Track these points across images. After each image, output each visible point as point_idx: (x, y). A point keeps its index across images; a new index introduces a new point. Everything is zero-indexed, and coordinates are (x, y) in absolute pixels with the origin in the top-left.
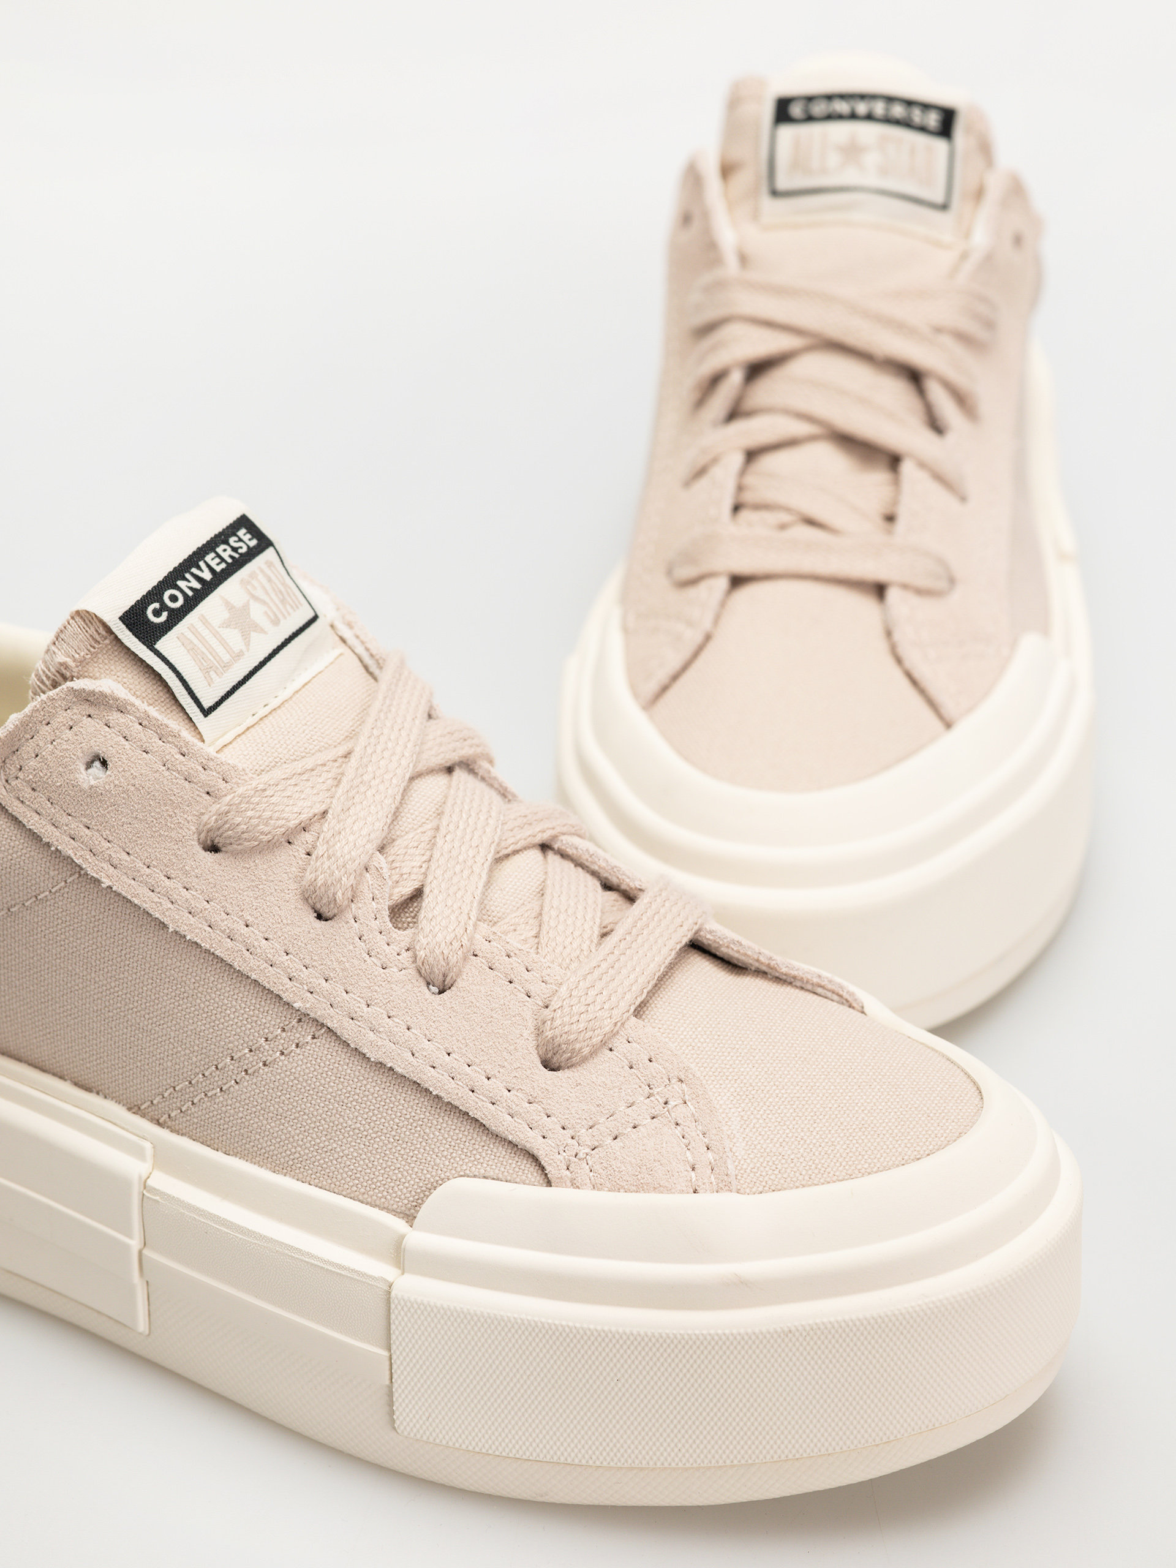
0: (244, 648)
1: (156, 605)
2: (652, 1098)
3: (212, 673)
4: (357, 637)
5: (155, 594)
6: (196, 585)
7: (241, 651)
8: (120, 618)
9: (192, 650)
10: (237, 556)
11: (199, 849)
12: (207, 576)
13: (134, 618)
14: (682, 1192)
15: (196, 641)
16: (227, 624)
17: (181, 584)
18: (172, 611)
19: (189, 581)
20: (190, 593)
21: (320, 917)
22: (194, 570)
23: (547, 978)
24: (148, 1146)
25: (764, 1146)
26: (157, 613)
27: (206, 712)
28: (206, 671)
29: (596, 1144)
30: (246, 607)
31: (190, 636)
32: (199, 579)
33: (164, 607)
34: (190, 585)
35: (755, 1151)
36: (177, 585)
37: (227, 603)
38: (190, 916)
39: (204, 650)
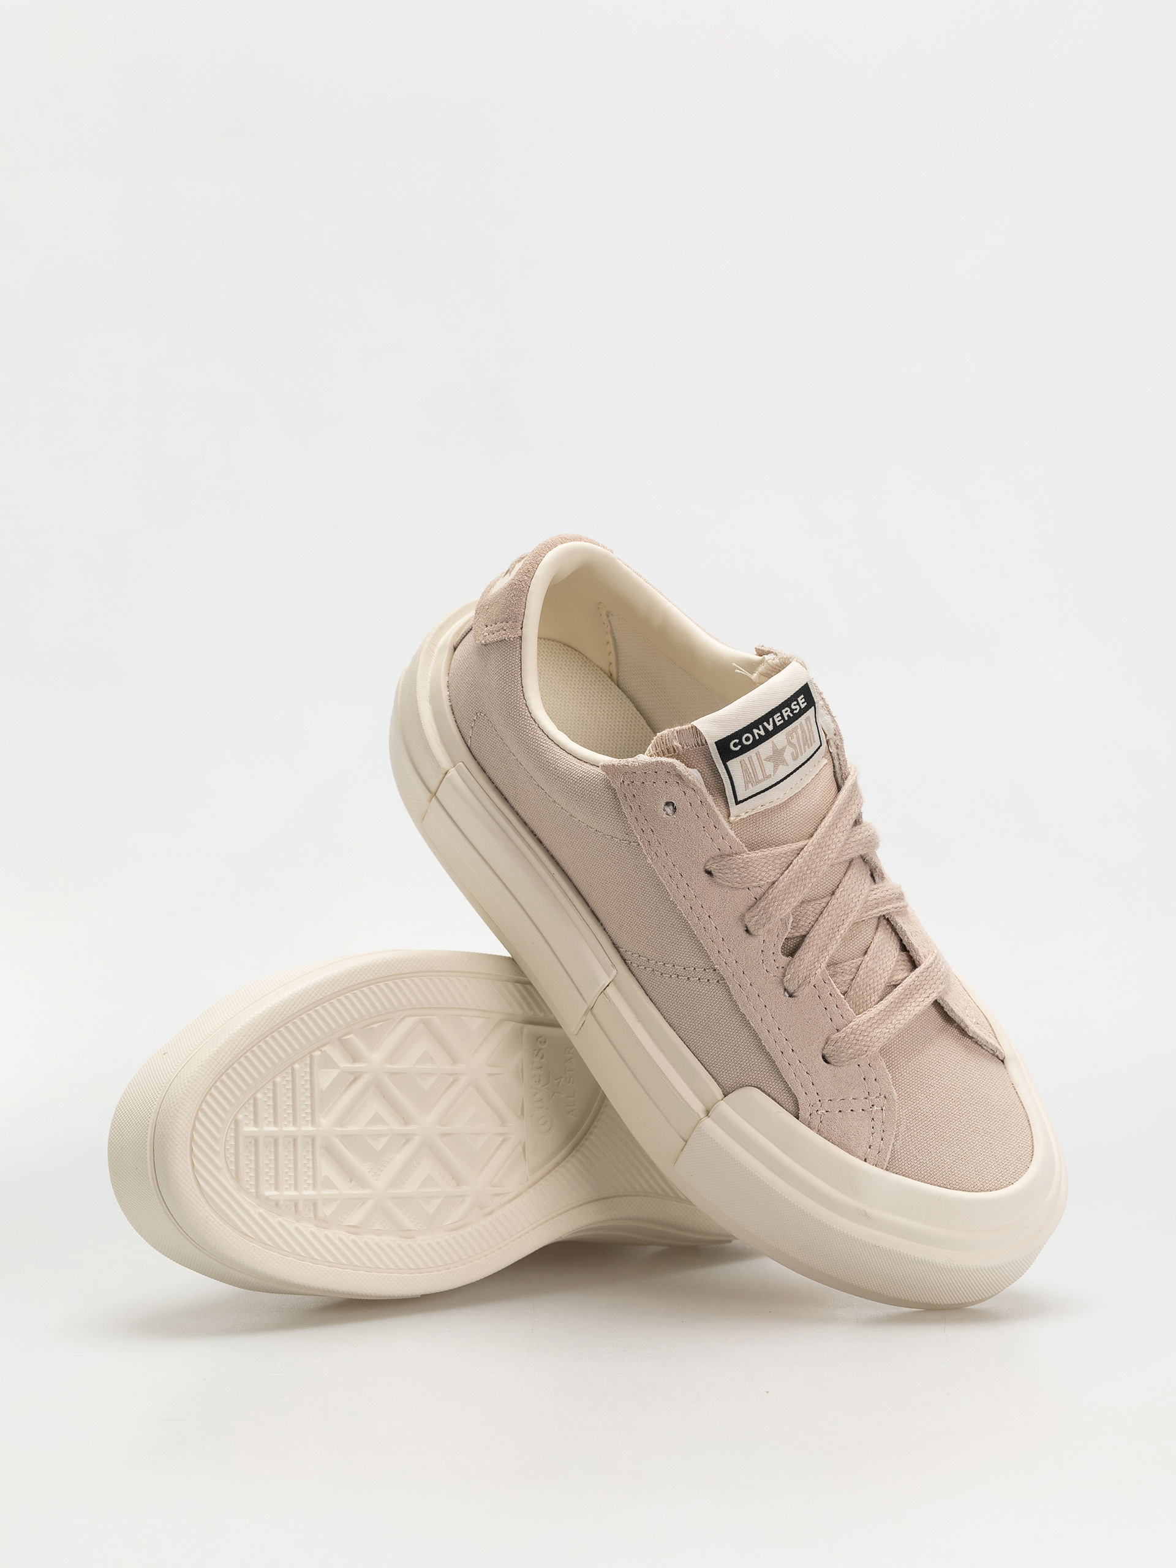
0: (772, 774)
1: (737, 741)
2: (867, 1100)
3: (750, 784)
4: (838, 755)
5: (738, 735)
6: (762, 733)
7: (770, 775)
8: (715, 743)
9: (745, 772)
10: (792, 715)
11: (702, 870)
12: (770, 728)
13: (723, 746)
14: (858, 1157)
15: (749, 766)
16: (769, 759)
17: (755, 731)
18: (744, 746)
19: (760, 730)
20: (757, 738)
21: (747, 931)
22: (765, 724)
23: (844, 1015)
24: (614, 972)
25: (910, 1148)
26: (735, 745)
27: (737, 803)
28: (746, 783)
29: (829, 1110)
30: (783, 749)
31: (747, 762)
32: (765, 729)
33: (741, 742)
34: (760, 732)
35: (905, 1149)
36: (753, 731)
37: (774, 746)
38: (684, 899)
39: (751, 771)
